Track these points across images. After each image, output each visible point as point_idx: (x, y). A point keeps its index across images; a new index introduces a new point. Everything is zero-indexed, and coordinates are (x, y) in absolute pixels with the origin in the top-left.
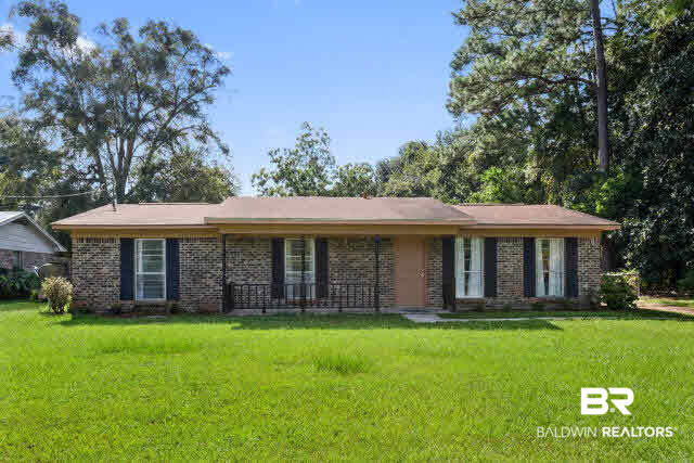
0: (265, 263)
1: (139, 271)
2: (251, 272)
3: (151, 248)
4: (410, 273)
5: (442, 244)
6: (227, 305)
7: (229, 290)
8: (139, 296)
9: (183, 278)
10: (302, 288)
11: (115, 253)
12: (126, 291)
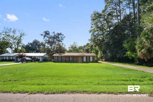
0: (68, 58)
1: (59, 59)
2: (67, 59)
3: (60, 57)
4: (80, 59)
5: (82, 57)
6: (66, 62)
7: (66, 61)
8: (59, 61)
9: (62, 60)
10: (71, 60)
11: (57, 58)
12: (58, 60)
